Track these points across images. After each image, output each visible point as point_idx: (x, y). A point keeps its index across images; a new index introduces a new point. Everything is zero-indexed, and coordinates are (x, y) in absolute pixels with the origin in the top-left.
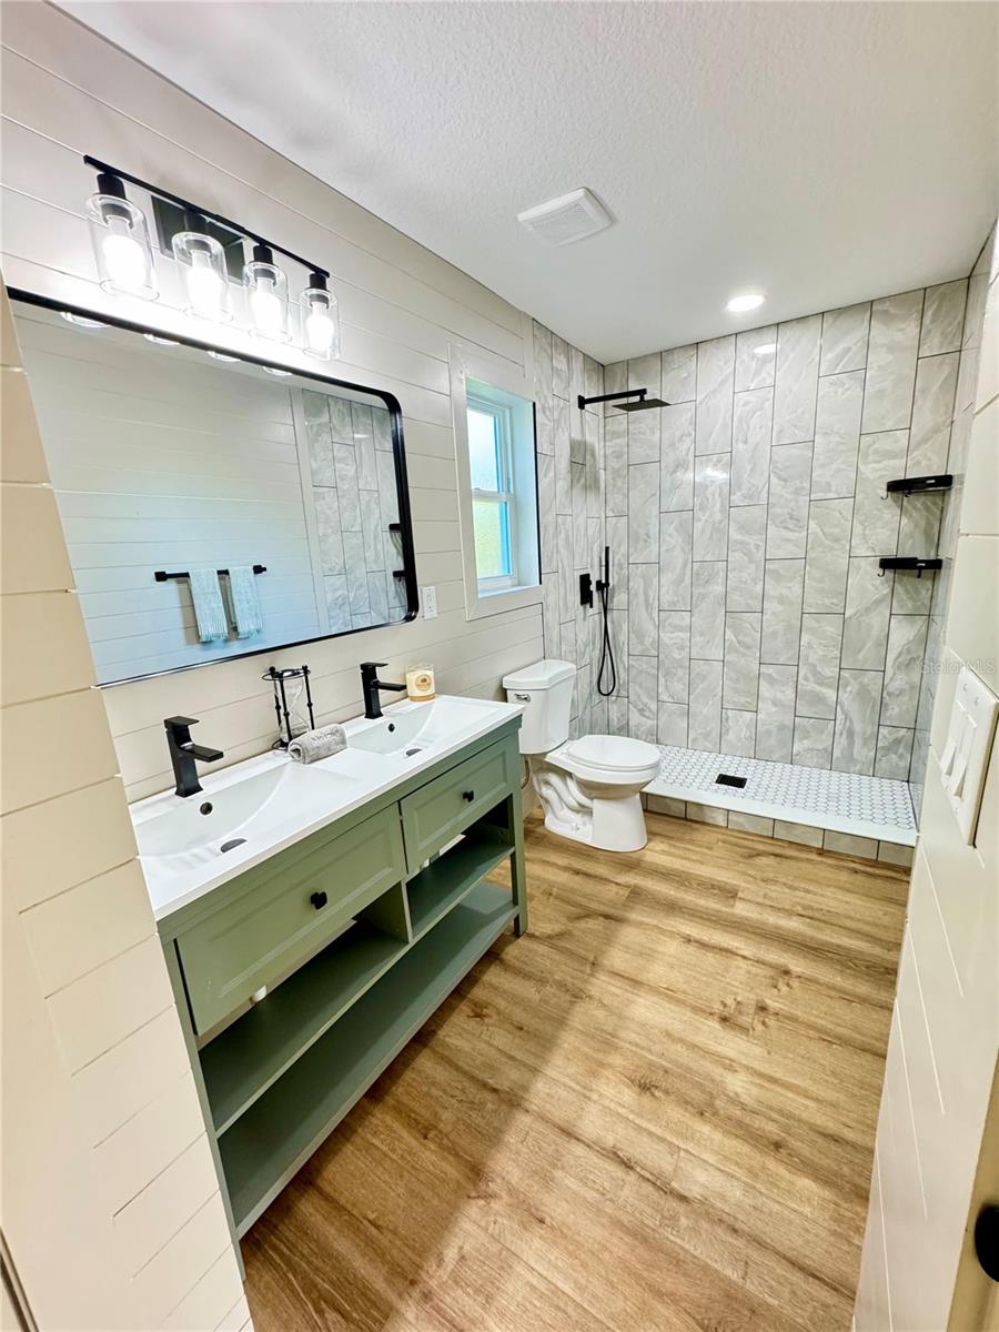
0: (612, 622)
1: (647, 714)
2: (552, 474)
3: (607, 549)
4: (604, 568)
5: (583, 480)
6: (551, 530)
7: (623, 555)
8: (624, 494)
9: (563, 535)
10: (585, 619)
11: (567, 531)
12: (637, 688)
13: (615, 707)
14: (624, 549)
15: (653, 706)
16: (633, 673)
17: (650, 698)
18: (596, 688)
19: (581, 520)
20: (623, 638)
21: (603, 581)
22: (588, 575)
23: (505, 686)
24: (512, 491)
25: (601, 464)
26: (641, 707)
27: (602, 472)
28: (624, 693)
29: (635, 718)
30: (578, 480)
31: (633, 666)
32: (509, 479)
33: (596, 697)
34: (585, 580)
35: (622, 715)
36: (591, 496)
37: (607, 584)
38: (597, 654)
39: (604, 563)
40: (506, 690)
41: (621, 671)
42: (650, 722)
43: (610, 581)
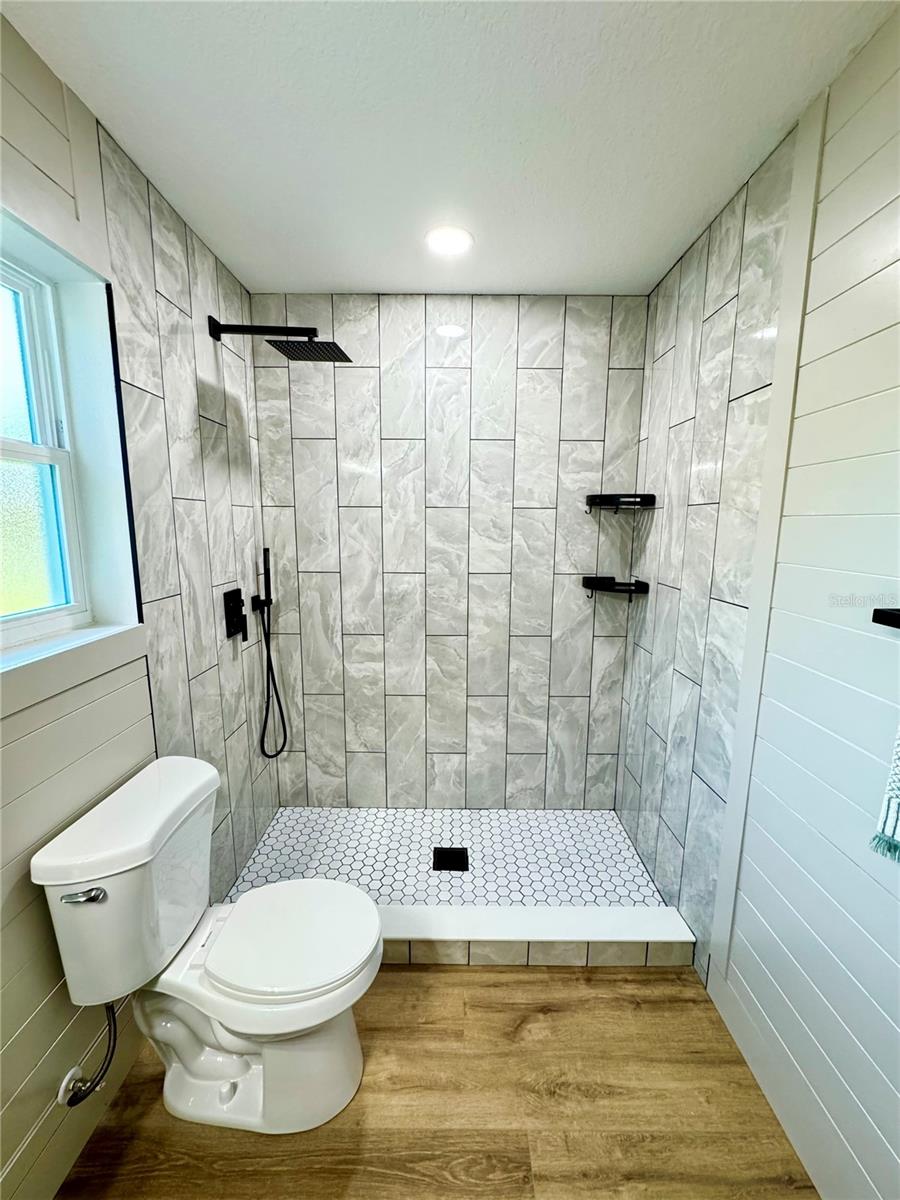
0: (278, 651)
1: (332, 770)
2: (159, 427)
3: (266, 551)
4: (262, 578)
5: (222, 449)
6: (163, 523)
7: (289, 560)
8: (287, 478)
9: (188, 532)
10: (235, 658)
11: (195, 527)
12: (316, 737)
13: (287, 765)
14: (290, 552)
15: (341, 760)
16: (311, 717)
17: (334, 746)
18: (258, 750)
19: (222, 508)
20: (294, 672)
21: (263, 597)
22: (238, 592)
23: (36, 880)
24: (68, 446)
25: (252, 430)
26: (324, 761)
27: (254, 443)
28: (298, 746)
29: (316, 778)
30: (214, 448)
31: (310, 709)
32: (58, 423)
33: (259, 762)
34: (233, 599)
35: (298, 776)
36: (238, 477)
37: (268, 601)
38: (258, 700)
39: (262, 571)
40: (41, 888)
41: (294, 715)
42: (337, 781)
43: (273, 596)
